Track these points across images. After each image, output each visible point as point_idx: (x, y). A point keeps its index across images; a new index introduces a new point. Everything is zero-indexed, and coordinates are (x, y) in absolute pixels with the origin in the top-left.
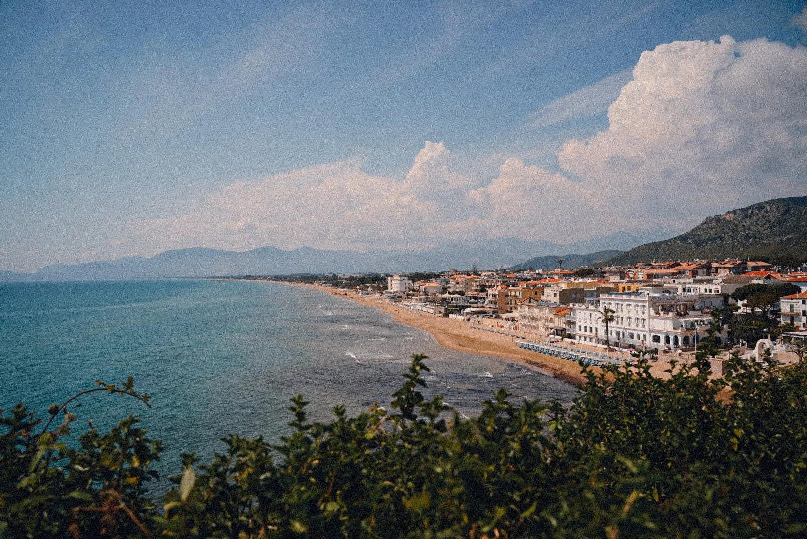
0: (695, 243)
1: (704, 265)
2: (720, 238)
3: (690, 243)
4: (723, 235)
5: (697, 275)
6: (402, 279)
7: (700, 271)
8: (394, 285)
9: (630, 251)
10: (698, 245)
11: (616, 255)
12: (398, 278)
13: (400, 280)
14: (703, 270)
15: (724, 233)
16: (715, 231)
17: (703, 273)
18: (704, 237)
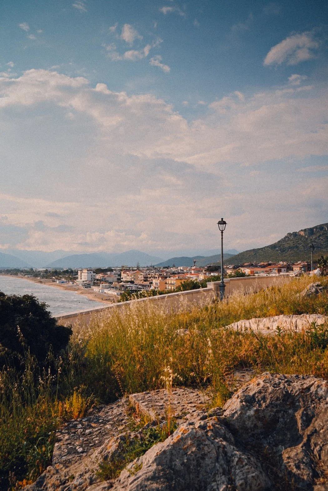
0: (281, 250)
1: (286, 265)
2: (297, 247)
3: (277, 250)
4: (298, 245)
5: (281, 272)
6: (89, 272)
7: (283, 269)
8: (84, 277)
9: (238, 255)
10: (282, 252)
11: (230, 257)
12: (87, 272)
13: (88, 273)
14: (285, 269)
15: (299, 244)
16: (293, 243)
17: (285, 270)
18: (286, 246)
